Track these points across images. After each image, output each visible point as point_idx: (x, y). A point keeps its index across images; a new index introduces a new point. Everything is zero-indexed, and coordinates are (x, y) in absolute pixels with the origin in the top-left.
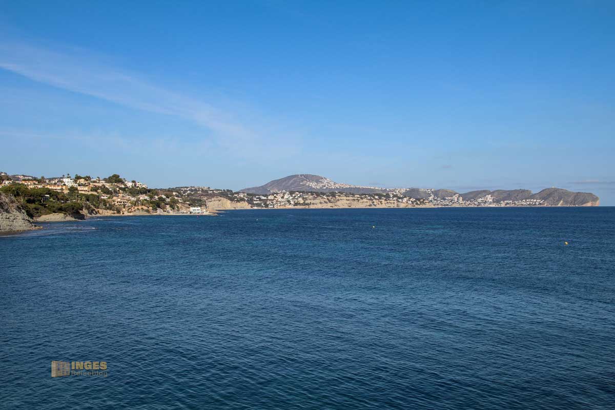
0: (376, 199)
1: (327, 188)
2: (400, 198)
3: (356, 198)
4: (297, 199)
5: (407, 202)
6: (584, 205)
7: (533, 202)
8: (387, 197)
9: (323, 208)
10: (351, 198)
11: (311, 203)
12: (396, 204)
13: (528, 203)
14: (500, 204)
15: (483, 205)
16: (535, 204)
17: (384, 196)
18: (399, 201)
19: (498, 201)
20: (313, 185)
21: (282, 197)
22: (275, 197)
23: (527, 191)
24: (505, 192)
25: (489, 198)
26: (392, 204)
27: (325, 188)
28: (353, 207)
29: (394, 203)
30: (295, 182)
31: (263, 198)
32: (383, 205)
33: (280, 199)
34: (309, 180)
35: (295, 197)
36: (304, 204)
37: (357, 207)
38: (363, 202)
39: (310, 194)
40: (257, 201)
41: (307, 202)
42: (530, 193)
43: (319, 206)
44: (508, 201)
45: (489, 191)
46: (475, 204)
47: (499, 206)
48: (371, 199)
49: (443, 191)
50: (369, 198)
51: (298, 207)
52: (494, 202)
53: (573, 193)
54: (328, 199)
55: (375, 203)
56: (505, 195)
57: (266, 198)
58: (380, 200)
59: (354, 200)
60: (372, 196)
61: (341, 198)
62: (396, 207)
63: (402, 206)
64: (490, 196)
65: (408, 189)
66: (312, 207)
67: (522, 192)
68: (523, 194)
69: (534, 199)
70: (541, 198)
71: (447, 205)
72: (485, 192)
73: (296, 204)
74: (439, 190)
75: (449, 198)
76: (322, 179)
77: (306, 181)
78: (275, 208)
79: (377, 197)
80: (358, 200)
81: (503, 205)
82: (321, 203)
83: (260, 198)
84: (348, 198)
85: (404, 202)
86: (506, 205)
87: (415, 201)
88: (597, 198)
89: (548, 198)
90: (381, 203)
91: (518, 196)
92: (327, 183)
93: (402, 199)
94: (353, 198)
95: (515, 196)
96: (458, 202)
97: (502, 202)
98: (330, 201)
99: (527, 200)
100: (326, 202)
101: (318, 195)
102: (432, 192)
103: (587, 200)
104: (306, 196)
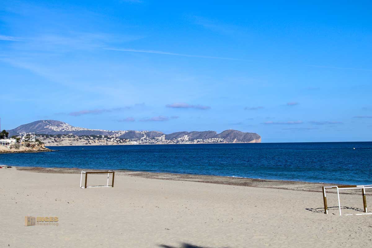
0: (91, 139)
1: (65, 131)
2: (109, 138)
3: (77, 139)
5: (113, 141)
6: (251, 142)
7: (216, 140)
8: (100, 137)
10: (72, 139)
12: (105, 143)
13: (213, 141)
15: (181, 143)
16: (217, 142)
17: (97, 137)
18: (108, 141)
19: (192, 140)
20: (55, 128)
23: (214, 132)
24: (198, 133)
25: (186, 137)
26: (103, 142)
27: (63, 131)
28: (73, 145)
29: (104, 142)
30: (40, 126)
32: (97, 143)
34: (52, 125)
37: (77, 145)
38: (81, 141)
39: (41, 136)
44: (199, 140)
45: (187, 132)
46: (174, 142)
47: (193, 143)
49: (154, 132)
50: (86, 138)
52: (189, 140)
53: (244, 133)
54: (55, 140)
55: (90, 142)
56: (198, 135)
58: (94, 140)
59: (74, 140)
60: (88, 137)
61: (64, 139)
63: (110, 144)
64: (187, 135)
65: (127, 131)
68: (211, 134)
69: (217, 138)
70: (222, 138)
71: (153, 143)
72: (184, 133)
74: (151, 132)
75: (157, 138)
76: (62, 123)
77: (49, 125)
79: (92, 138)
80: (78, 140)
81: (195, 142)
82: (49, 142)
84: (70, 139)
85: (111, 141)
86: (197, 142)
87: (119, 140)
88: (260, 136)
89: (226, 137)
90: (95, 142)
91: (206, 136)
92: (66, 126)
93: (110, 138)
94: (74, 139)
95: (204, 136)
96: (162, 141)
97: (195, 140)
98: (56, 141)
99: (212, 139)
100: (53, 142)
101: (47, 137)
102: (146, 134)
103: (252, 138)
104: (38, 138)
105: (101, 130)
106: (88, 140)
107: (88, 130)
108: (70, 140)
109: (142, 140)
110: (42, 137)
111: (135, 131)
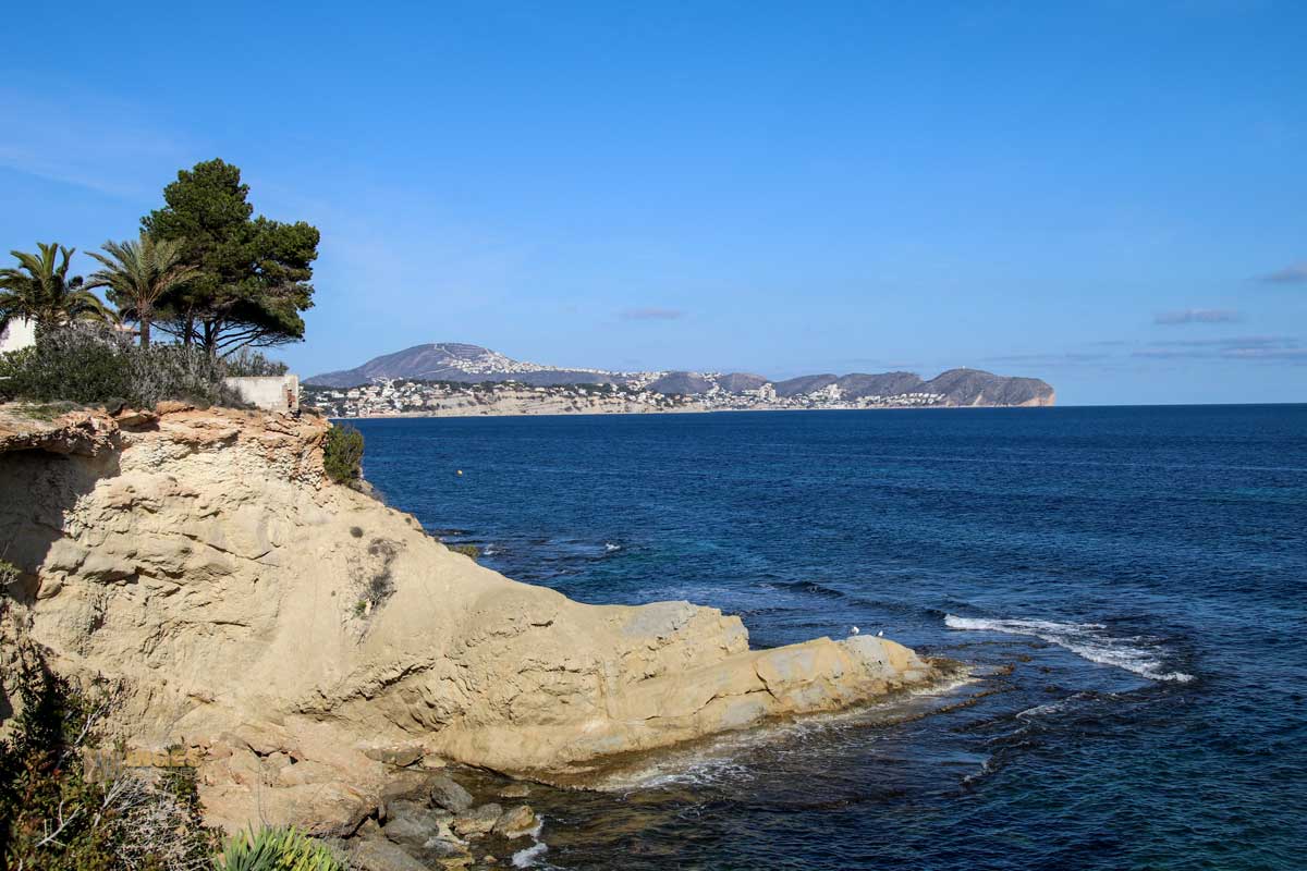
0: (580, 395)
1: (494, 372)
2: (632, 393)
3: (538, 394)
4: (409, 397)
5: (647, 402)
6: (1024, 405)
7: (922, 398)
8: (606, 390)
9: (466, 415)
10: (526, 394)
11: (438, 405)
12: (623, 406)
13: (913, 401)
14: (855, 402)
15: (819, 407)
16: (926, 404)
17: (599, 389)
18: (630, 400)
19: (852, 398)
20: (465, 366)
21: (379, 394)
22: (363, 393)
23: (912, 375)
24: (866, 377)
25: (834, 391)
26: (616, 406)
27: (489, 372)
28: (531, 413)
29: (619, 403)
30: (426, 359)
31: (336, 395)
32: (596, 407)
33: (373, 398)
34: (457, 356)
35: (405, 392)
36: (425, 407)
37: (541, 412)
38: (553, 402)
39: (437, 386)
40: (323, 401)
41: (429, 403)
42: (917, 379)
43: (457, 412)
44: (872, 398)
45: (835, 376)
46: (802, 404)
47: (853, 407)
48: (570, 397)
49: (739, 376)
50: (566, 393)
51: (412, 414)
52: (843, 399)
53: (1003, 379)
54: (476, 397)
55: (579, 405)
56: (866, 384)
57: (342, 396)
58: (590, 398)
59: (533, 398)
60: (573, 389)
61: (505, 394)
62: (623, 411)
63: (636, 409)
64: (835, 386)
65: (662, 374)
66: (441, 413)
67: (900, 378)
68: (902, 381)
69: (924, 393)
70: (940, 391)
71: (744, 406)
72: (827, 379)
73: (406, 408)
74: (731, 375)
75: (752, 392)
76: (484, 352)
77: (451, 357)
78: (361, 416)
79: (582, 392)
80: (543, 399)
81: (861, 405)
82: (460, 405)
83: (329, 396)
84: (519, 394)
85: (640, 401)
86: (868, 404)
87: (663, 399)
88: (1051, 389)
89: (952, 390)
90: (593, 405)
91: (892, 386)
92: (495, 361)
93: (637, 393)
94: (530, 394)
95: (886, 386)
96: (767, 401)
97: (859, 399)
98: (480, 401)
99: (912, 395)
100: (471, 403)
101: (455, 388)
102: (717, 380)
103: (1030, 393)
104: (429, 391)
105: (591, 371)
106: (573, 398)
107: (556, 371)
108: (522, 398)
109: (711, 398)
110: (441, 388)
111: (686, 373)
